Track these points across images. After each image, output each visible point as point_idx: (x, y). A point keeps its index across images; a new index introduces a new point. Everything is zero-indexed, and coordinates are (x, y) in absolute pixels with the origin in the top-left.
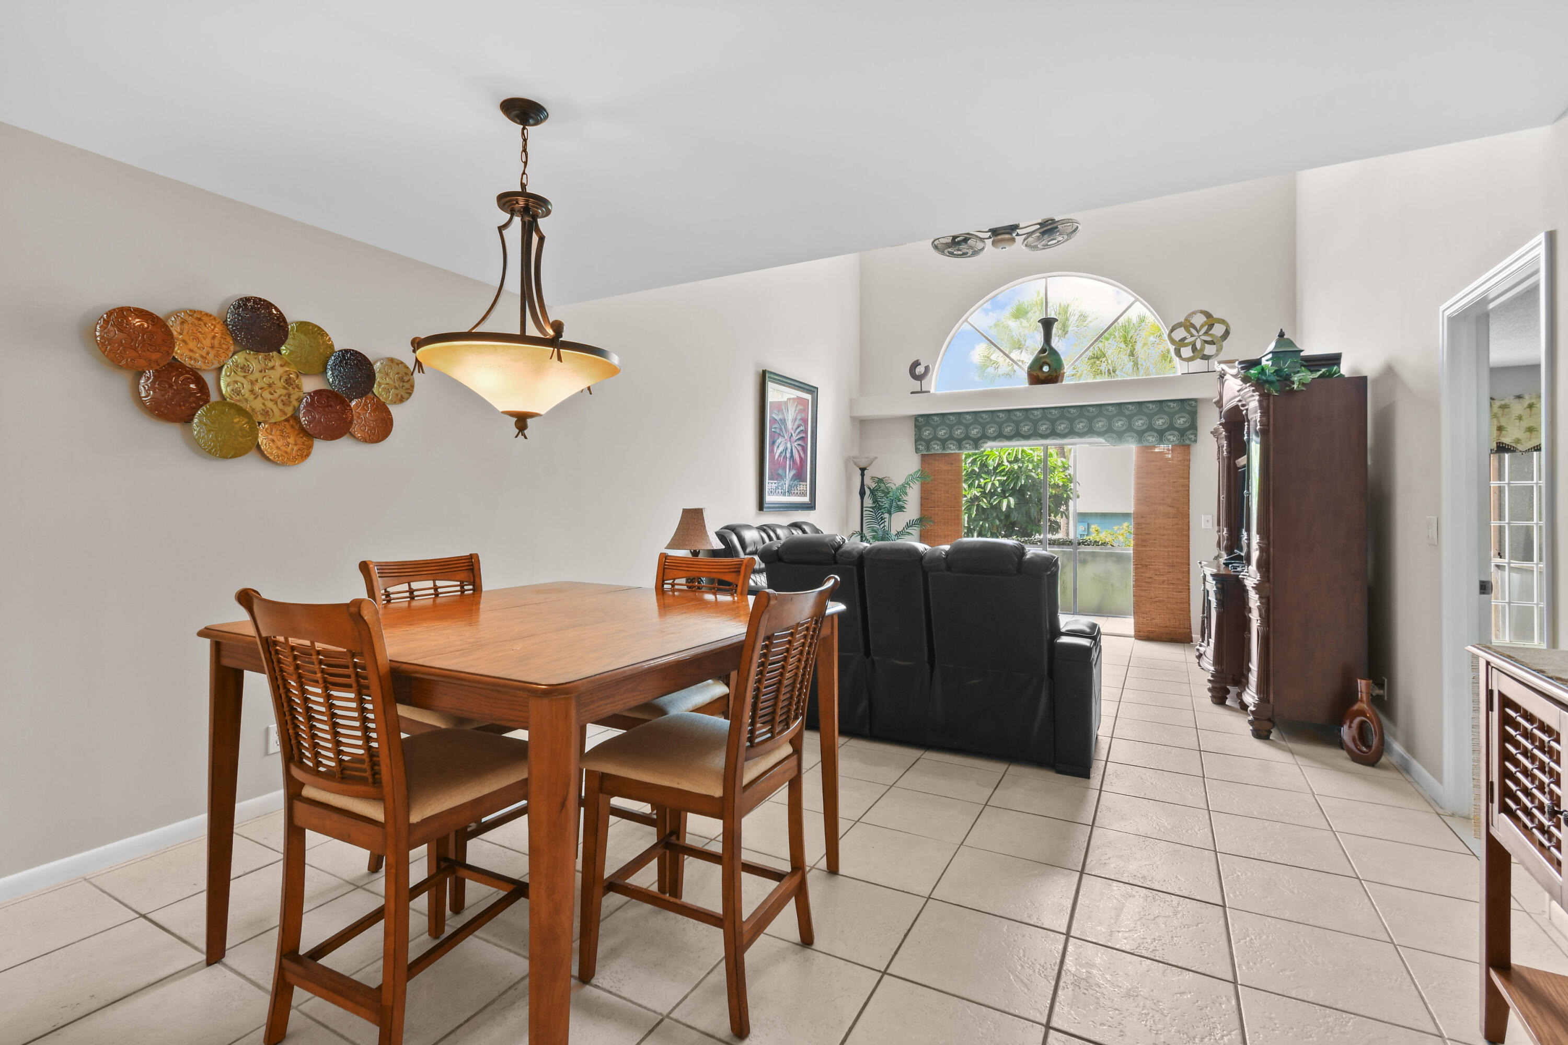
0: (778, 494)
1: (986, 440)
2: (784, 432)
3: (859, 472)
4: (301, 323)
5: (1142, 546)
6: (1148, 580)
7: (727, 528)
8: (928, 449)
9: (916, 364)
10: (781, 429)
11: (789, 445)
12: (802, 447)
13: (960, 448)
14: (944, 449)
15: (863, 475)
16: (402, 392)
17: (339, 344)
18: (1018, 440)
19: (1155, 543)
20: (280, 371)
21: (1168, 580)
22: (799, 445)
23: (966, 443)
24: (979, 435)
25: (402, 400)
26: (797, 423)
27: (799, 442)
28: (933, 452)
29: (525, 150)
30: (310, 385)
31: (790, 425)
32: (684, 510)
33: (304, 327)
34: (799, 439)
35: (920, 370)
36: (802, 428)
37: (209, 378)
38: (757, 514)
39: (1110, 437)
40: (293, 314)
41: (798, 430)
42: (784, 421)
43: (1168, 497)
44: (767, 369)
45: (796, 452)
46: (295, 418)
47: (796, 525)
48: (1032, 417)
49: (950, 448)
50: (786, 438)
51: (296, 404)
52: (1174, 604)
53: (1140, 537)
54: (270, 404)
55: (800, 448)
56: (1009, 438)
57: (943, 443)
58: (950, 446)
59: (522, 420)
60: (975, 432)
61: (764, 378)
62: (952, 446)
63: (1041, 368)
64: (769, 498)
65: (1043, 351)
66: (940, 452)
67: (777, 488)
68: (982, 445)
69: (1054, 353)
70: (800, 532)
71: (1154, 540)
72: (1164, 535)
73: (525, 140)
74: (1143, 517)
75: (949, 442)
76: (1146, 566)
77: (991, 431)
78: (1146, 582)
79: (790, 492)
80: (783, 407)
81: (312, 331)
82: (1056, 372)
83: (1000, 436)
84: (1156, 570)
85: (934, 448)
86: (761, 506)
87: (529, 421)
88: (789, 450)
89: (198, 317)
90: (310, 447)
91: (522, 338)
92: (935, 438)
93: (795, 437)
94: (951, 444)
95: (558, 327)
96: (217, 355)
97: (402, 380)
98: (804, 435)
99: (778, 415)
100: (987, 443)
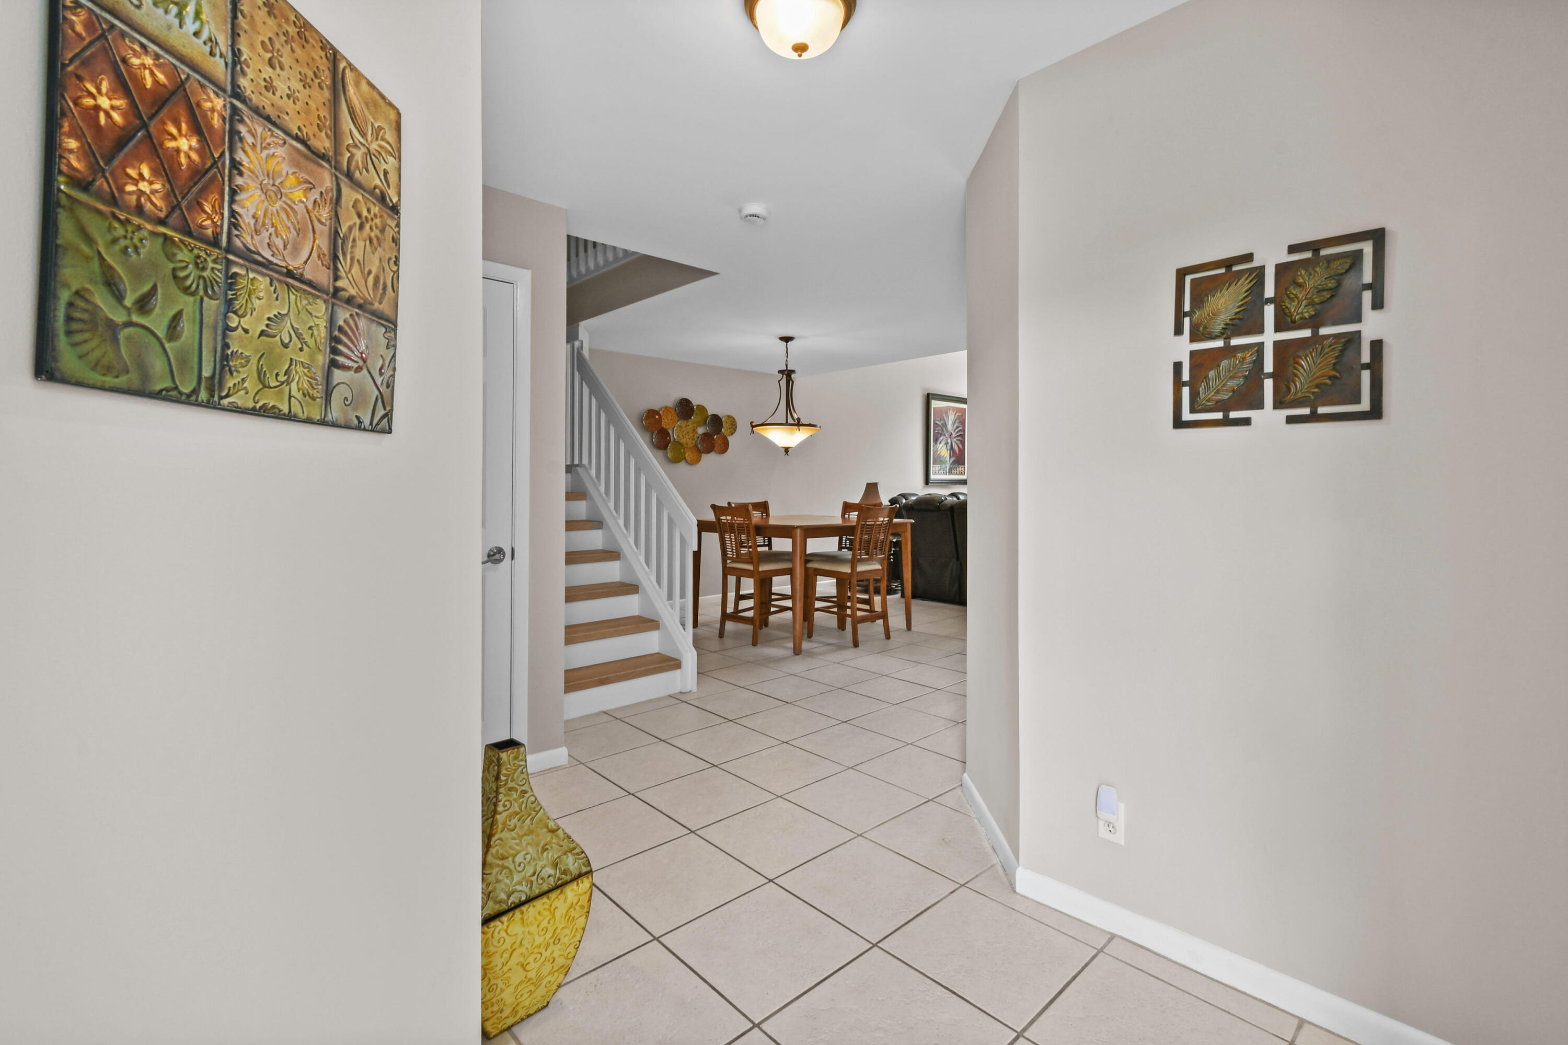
0: (941, 474)
2: (945, 432)
4: (699, 405)
7: (900, 495)
10: (943, 430)
11: (949, 441)
12: (960, 441)
16: (732, 430)
17: (710, 412)
20: (691, 426)
22: (957, 440)
25: (732, 433)
26: (956, 425)
27: (958, 438)
29: (787, 352)
30: (701, 430)
31: (950, 427)
32: (867, 484)
33: (698, 406)
34: (958, 436)
36: (960, 428)
37: (670, 432)
38: (924, 487)
40: (695, 402)
41: (957, 430)
42: (945, 425)
44: (931, 392)
45: (956, 445)
46: (696, 446)
47: (953, 495)
50: (947, 435)
51: (696, 439)
54: (688, 440)
55: (958, 442)
59: (787, 450)
61: (929, 398)
64: (933, 477)
67: (940, 470)
70: (955, 499)
73: (787, 349)
79: (950, 473)
80: (944, 416)
81: (702, 409)
86: (927, 481)
87: (789, 449)
88: (950, 444)
89: (667, 408)
90: (701, 456)
91: (787, 424)
93: (954, 435)
95: (799, 419)
96: (673, 423)
97: (732, 424)
98: (962, 433)
99: (940, 421)
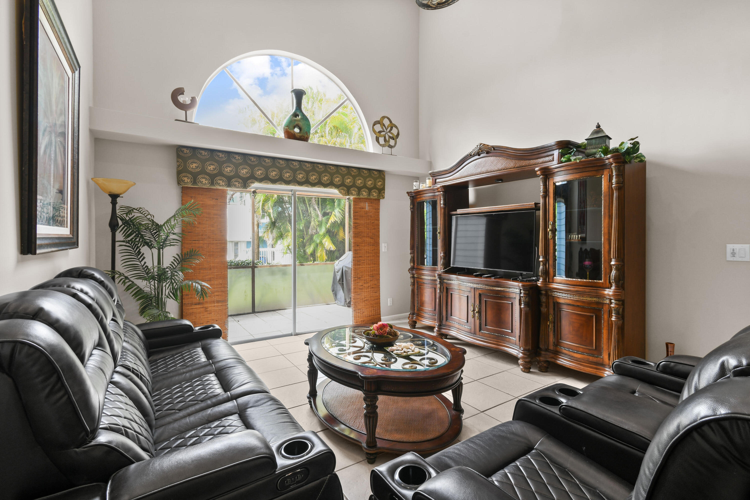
1: (254, 181)
3: (110, 199)
5: (358, 265)
6: (361, 287)
8: (195, 182)
9: (178, 92)
13: (229, 185)
14: (212, 184)
15: (114, 203)
18: (280, 184)
19: (364, 262)
21: (370, 286)
23: (236, 181)
24: (248, 175)
28: (200, 185)
35: (184, 99)
39: (342, 189)
43: (370, 232)
48: (292, 166)
49: (219, 184)
52: (373, 301)
53: (356, 259)
56: (274, 181)
57: (212, 178)
58: (219, 182)
60: (244, 172)
62: (221, 182)
63: (294, 127)
65: (295, 115)
66: (207, 186)
68: (250, 184)
69: (305, 118)
71: (364, 260)
72: (368, 257)
74: (358, 246)
75: (219, 178)
76: (360, 278)
77: (259, 173)
78: (360, 289)
82: (307, 134)
83: (265, 179)
84: (365, 280)
85: (201, 182)
92: (203, 172)
94: (220, 180)
100: (254, 183)
